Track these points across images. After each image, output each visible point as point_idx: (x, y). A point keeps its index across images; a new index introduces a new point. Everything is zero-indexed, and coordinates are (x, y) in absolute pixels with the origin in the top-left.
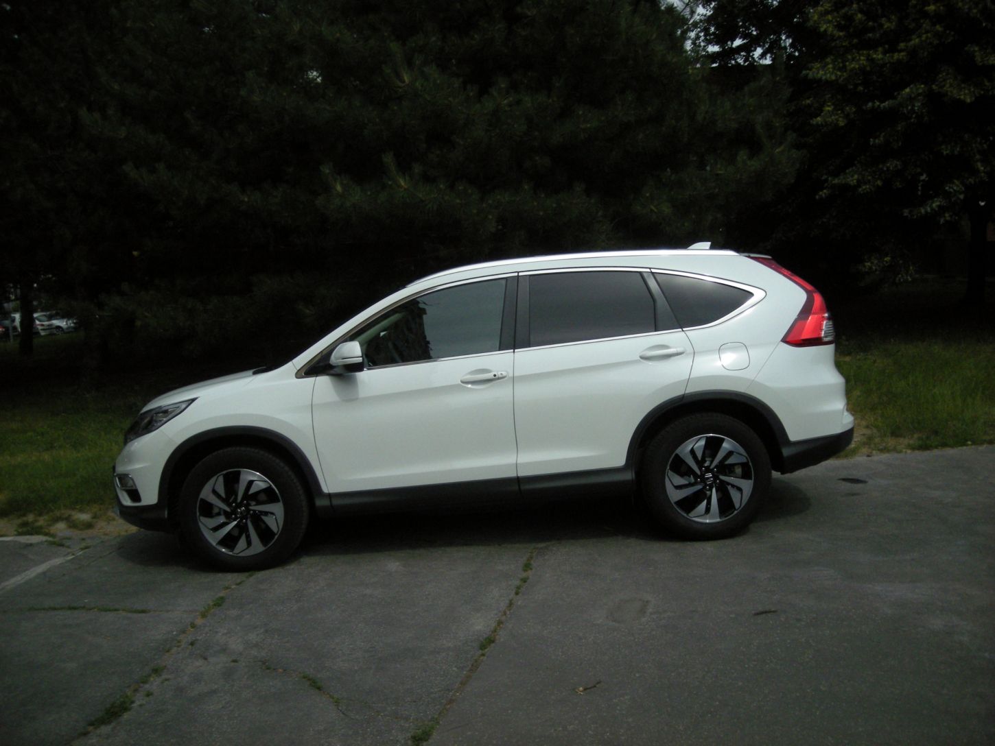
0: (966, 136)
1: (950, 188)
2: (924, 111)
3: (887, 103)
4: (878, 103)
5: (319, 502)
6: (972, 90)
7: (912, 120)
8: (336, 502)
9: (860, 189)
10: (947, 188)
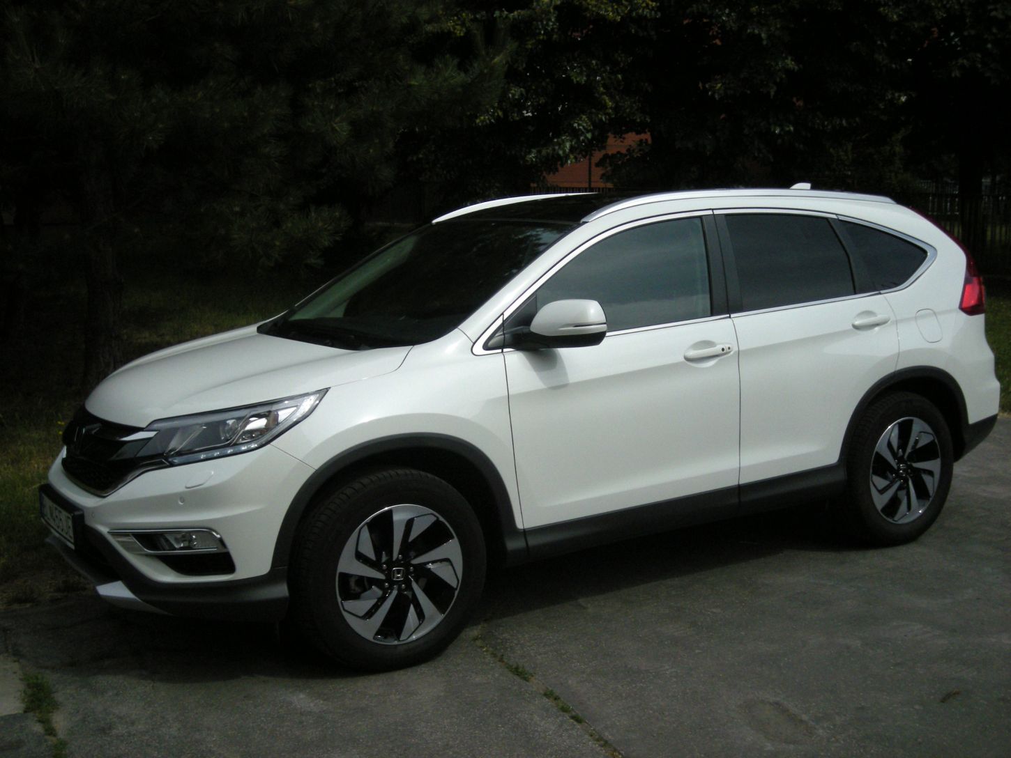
0: (594, 62)
1: (579, 125)
2: (555, 26)
3: (516, 13)
4: (506, 13)
5: (512, 545)
6: (616, 7)
7: (541, 37)
8: (533, 541)
9: (478, 121)
10: (576, 125)
